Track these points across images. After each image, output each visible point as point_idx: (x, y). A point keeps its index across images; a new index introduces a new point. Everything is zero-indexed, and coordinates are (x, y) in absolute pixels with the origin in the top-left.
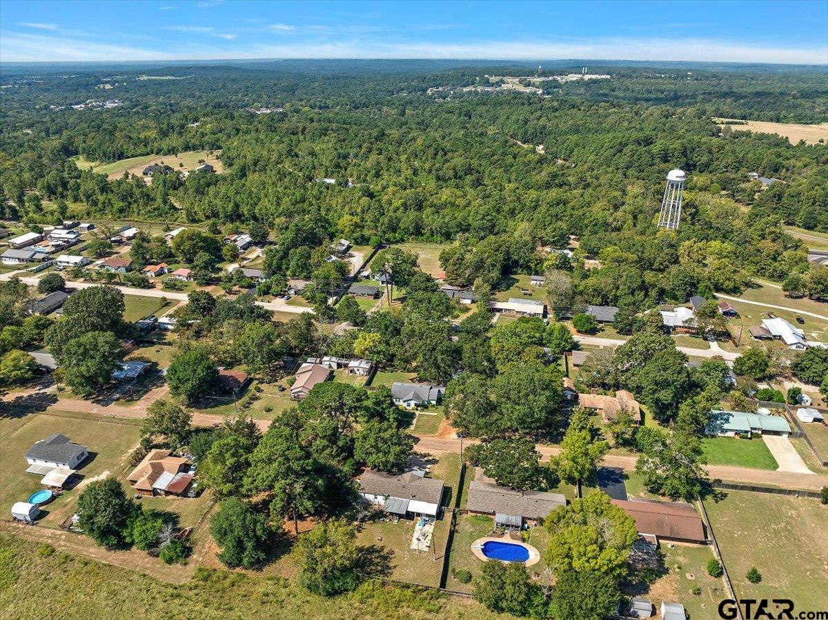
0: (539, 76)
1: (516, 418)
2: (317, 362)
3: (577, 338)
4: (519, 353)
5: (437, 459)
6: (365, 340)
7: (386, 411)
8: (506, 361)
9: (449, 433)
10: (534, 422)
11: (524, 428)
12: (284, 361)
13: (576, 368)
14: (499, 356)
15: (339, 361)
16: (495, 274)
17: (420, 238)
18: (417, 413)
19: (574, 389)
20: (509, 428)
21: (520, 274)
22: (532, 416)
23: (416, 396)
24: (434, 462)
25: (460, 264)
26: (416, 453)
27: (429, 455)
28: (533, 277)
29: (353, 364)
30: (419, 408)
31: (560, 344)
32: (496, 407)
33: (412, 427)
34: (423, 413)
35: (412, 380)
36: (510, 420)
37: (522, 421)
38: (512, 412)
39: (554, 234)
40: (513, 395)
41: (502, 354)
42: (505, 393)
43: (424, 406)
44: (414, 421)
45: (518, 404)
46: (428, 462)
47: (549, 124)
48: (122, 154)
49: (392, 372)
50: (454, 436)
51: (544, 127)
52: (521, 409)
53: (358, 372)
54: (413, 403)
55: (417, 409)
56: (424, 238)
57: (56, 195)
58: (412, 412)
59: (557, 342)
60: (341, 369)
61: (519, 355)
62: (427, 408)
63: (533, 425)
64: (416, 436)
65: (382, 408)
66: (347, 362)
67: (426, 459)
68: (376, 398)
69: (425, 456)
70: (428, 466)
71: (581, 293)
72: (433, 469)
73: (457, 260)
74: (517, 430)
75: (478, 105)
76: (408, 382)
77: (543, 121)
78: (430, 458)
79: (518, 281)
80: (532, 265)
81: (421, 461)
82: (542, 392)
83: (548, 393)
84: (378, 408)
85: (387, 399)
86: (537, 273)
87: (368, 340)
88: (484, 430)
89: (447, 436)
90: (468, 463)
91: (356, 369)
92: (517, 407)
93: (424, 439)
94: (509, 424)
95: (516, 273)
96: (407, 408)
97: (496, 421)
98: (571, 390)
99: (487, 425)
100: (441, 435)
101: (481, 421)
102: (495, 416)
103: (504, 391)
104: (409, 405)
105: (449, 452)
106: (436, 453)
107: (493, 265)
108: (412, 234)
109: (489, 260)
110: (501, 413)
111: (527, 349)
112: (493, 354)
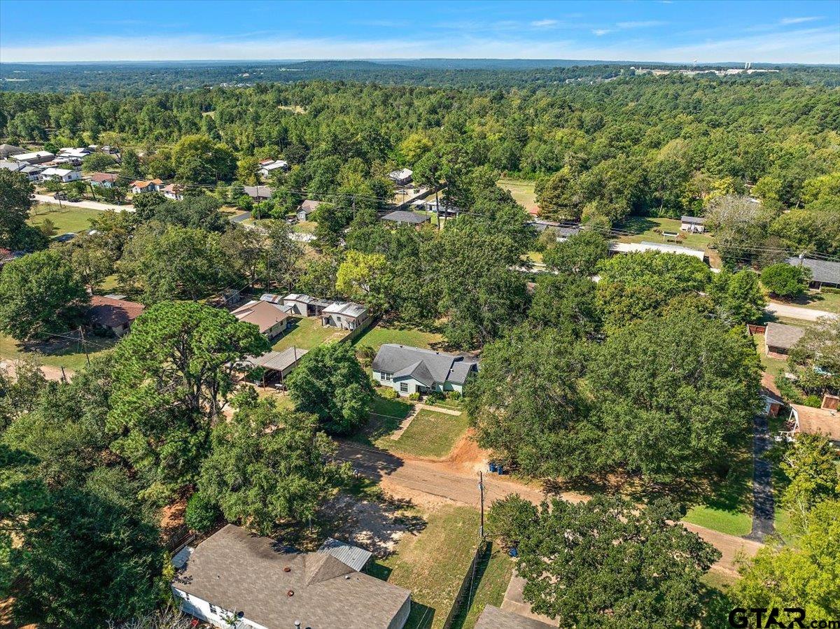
0: (692, 70)
1: (638, 444)
2: (276, 301)
3: (773, 307)
4: (656, 305)
5: (425, 517)
6: (357, 265)
7: (338, 391)
8: (628, 317)
9: (474, 459)
10: (683, 458)
11: (658, 470)
12: (227, 297)
13: (774, 355)
14: (612, 306)
15: (313, 303)
16: (621, 205)
17: (516, 174)
18: (419, 406)
19: (778, 393)
20: (620, 465)
21: (661, 217)
22: (685, 442)
23: (423, 372)
24: (416, 525)
25: (564, 187)
26: (380, 497)
27: (409, 505)
28: (684, 218)
29: (333, 308)
30: (425, 398)
31: (740, 307)
32: (588, 409)
33: (396, 435)
34: (432, 408)
35: (433, 346)
36: (622, 445)
37: (654, 452)
38: (629, 426)
39: (720, 167)
40: (636, 382)
41: (619, 303)
42: (616, 374)
43: (436, 393)
44: (406, 424)
45: (648, 408)
46: (400, 523)
47: (705, 99)
48: (210, 105)
49: (401, 329)
50: (483, 466)
51: (699, 101)
52: (654, 421)
53: (338, 324)
54: (412, 384)
55: (420, 399)
56: (521, 174)
57: (104, 125)
58: (409, 402)
59: (735, 303)
60: (314, 318)
61: (655, 308)
62: (443, 398)
63: (683, 467)
64: (397, 454)
65: (329, 384)
66: (323, 305)
67: (398, 514)
68: (317, 361)
69: (399, 507)
70: (397, 535)
71: (778, 234)
72: (406, 546)
73: (560, 181)
74: (637, 472)
75: (619, 84)
76: (425, 348)
77: (698, 95)
78: (409, 514)
79: (658, 225)
80: (684, 201)
81: (385, 519)
82: (718, 381)
83: (731, 386)
84: (318, 383)
85: (341, 365)
86: (691, 213)
87: (362, 265)
88: (552, 463)
89: (467, 464)
90: (498, 544)
91: (334, 317)
92: (644, 414)
93: (414, 464)
94: (618, 454)
95: (655, 215)
96: (402, 394)
97: (585, 442)
98: (772, 395)
99: (558, 451)
100: (453, 459)
101: (548, 440)
102: (585, 430)
103: (612, 369)
104: (404, 389)
105: (459, 504)
106: (427, 504)
107: (619, 192)
108: (505, 168)
109: (612, 183)
110: (600, 426)
111: (674, 301)
112: (599, 303)
